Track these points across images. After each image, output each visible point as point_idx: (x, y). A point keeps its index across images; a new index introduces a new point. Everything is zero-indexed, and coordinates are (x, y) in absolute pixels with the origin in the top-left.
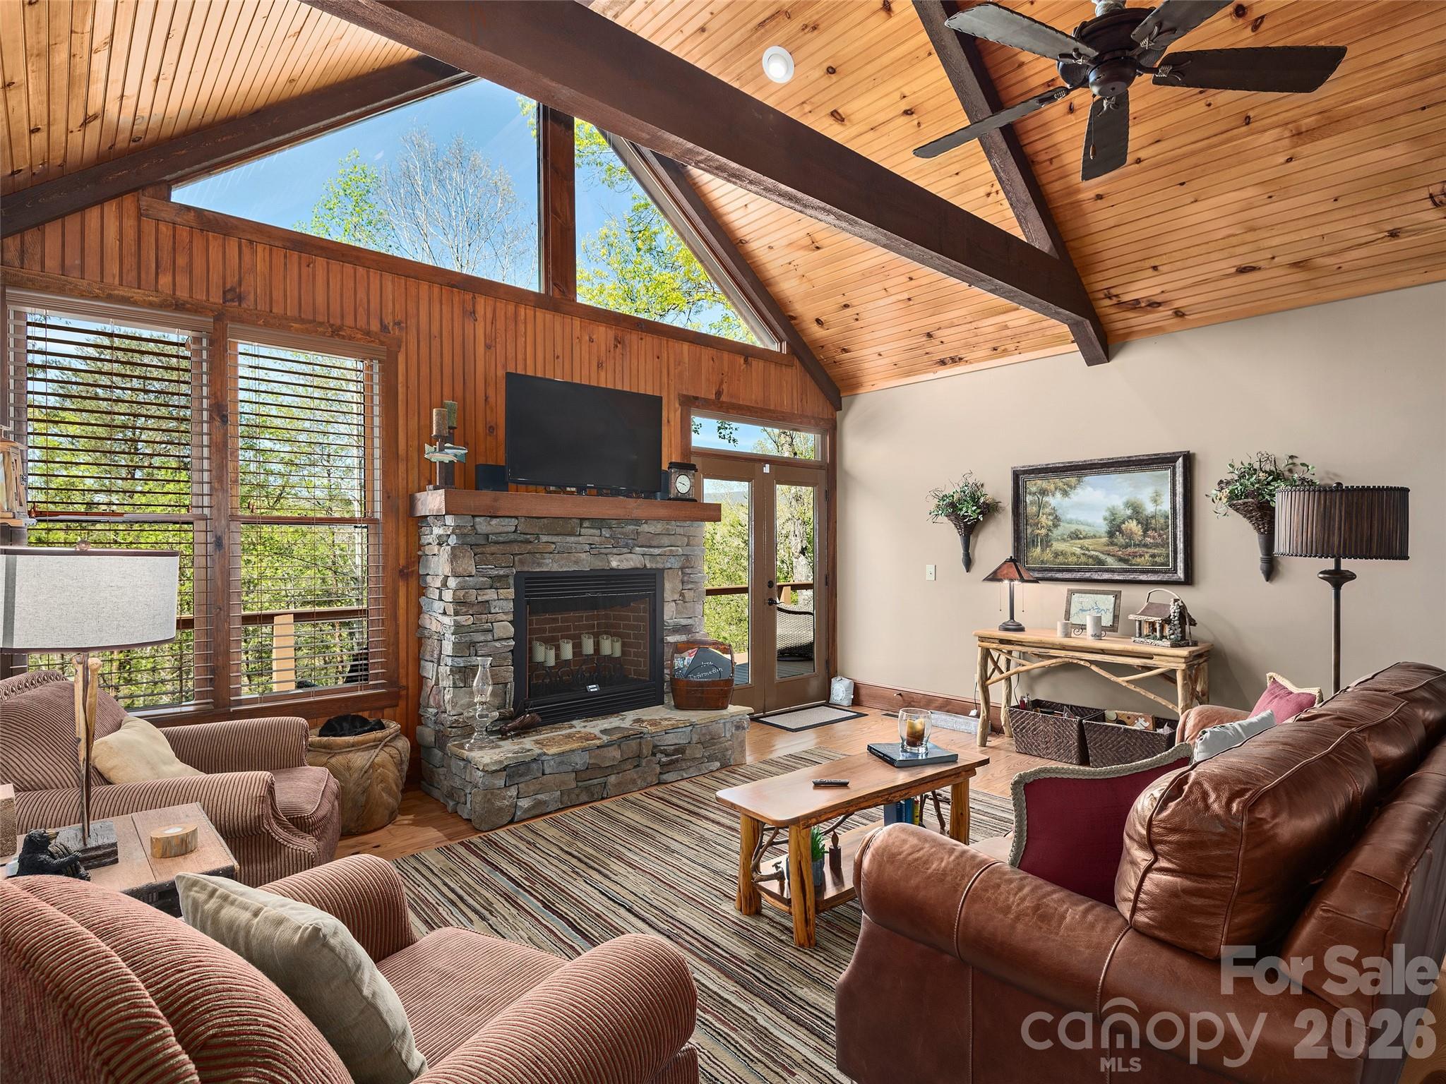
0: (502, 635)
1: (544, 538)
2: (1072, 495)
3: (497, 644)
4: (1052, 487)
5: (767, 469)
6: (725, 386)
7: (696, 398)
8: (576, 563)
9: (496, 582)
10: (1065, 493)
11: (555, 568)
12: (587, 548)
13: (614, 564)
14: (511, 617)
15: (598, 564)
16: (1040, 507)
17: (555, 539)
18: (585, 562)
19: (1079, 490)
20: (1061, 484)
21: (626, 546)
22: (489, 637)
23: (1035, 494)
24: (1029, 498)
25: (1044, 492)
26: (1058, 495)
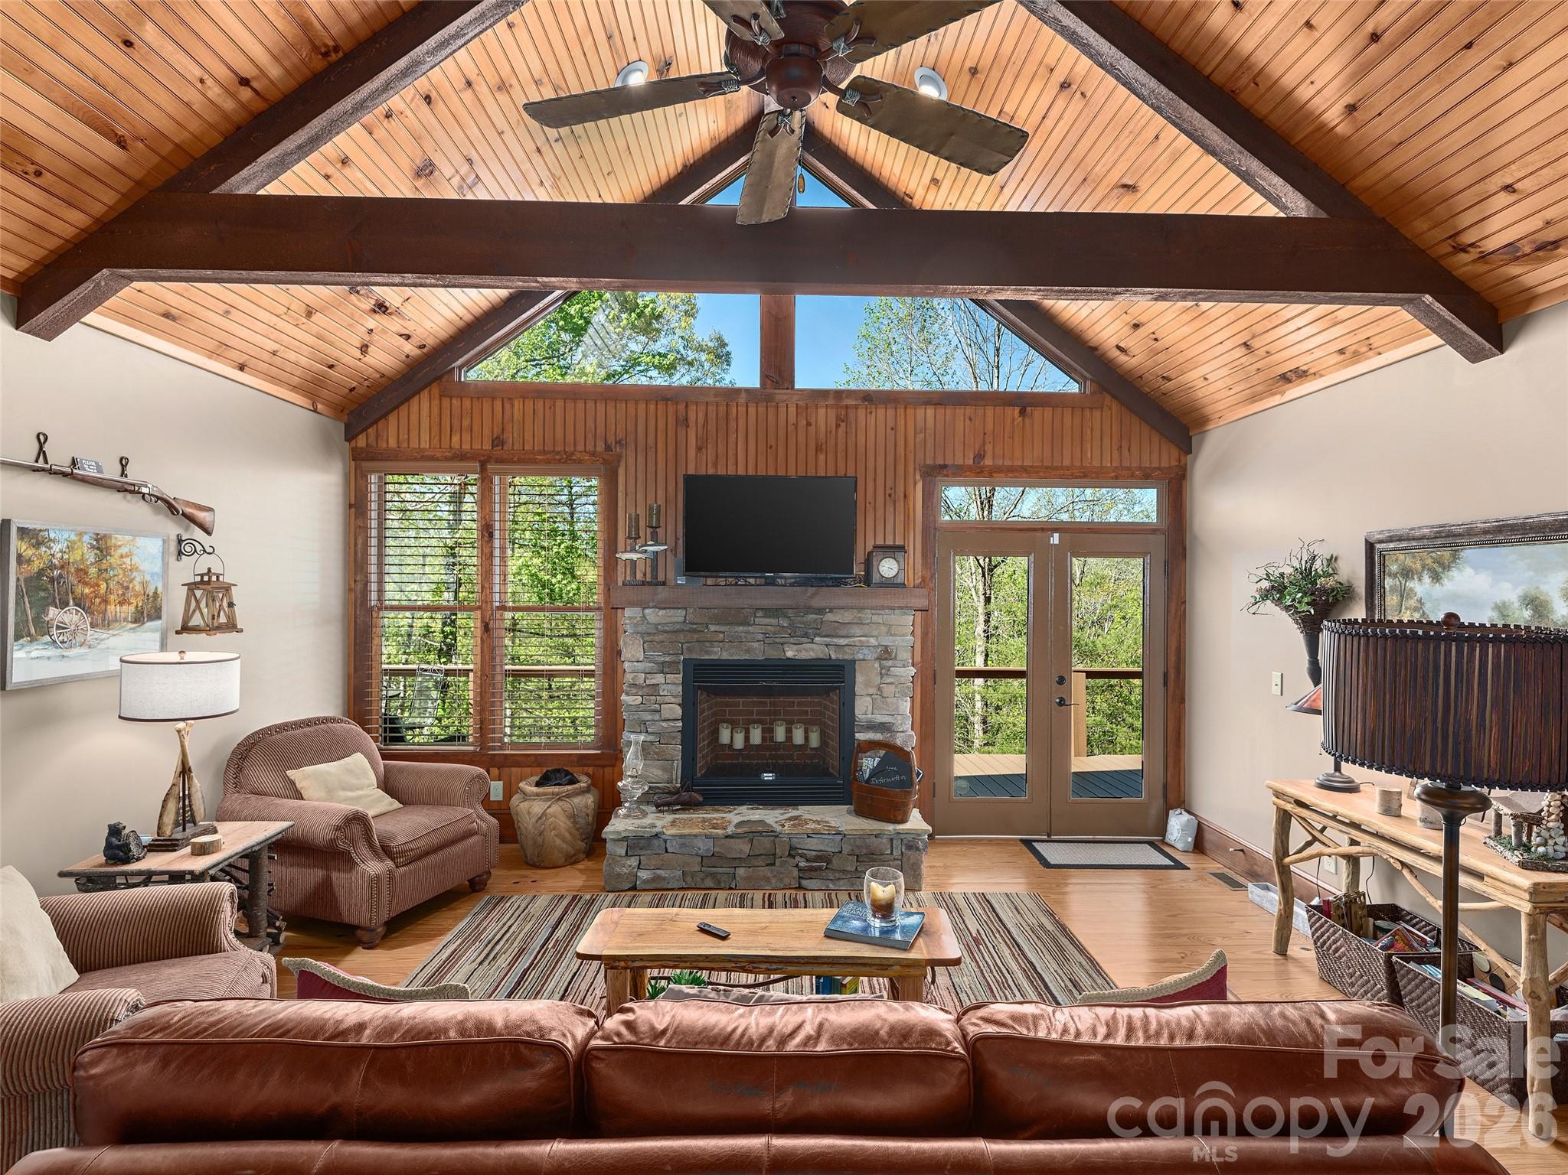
0: (668, 716)
1: (712, 628)
2: (1445, 581)
3: (664, 724)
4: (1418, 565)
5: (1055, 539)
6: (989, 448)
7: (944, 466)
8: (748, 651)
9: (664, 668)
10: (1436, 578)
11: (725, 656)
12: (760, 637)
13: (790, 654)
14: (679, 700)
15: (773, 654)
16: (1402, 596)
17: (723, 628)
18: (757, 651)
19: (1454, 573)
20: (1429, 561)
21: (806, 635)
22: (657, 717)
23: (1395, 576)
24: (1389, 582)
25: (1407, 573)
26: (1426, 579)
